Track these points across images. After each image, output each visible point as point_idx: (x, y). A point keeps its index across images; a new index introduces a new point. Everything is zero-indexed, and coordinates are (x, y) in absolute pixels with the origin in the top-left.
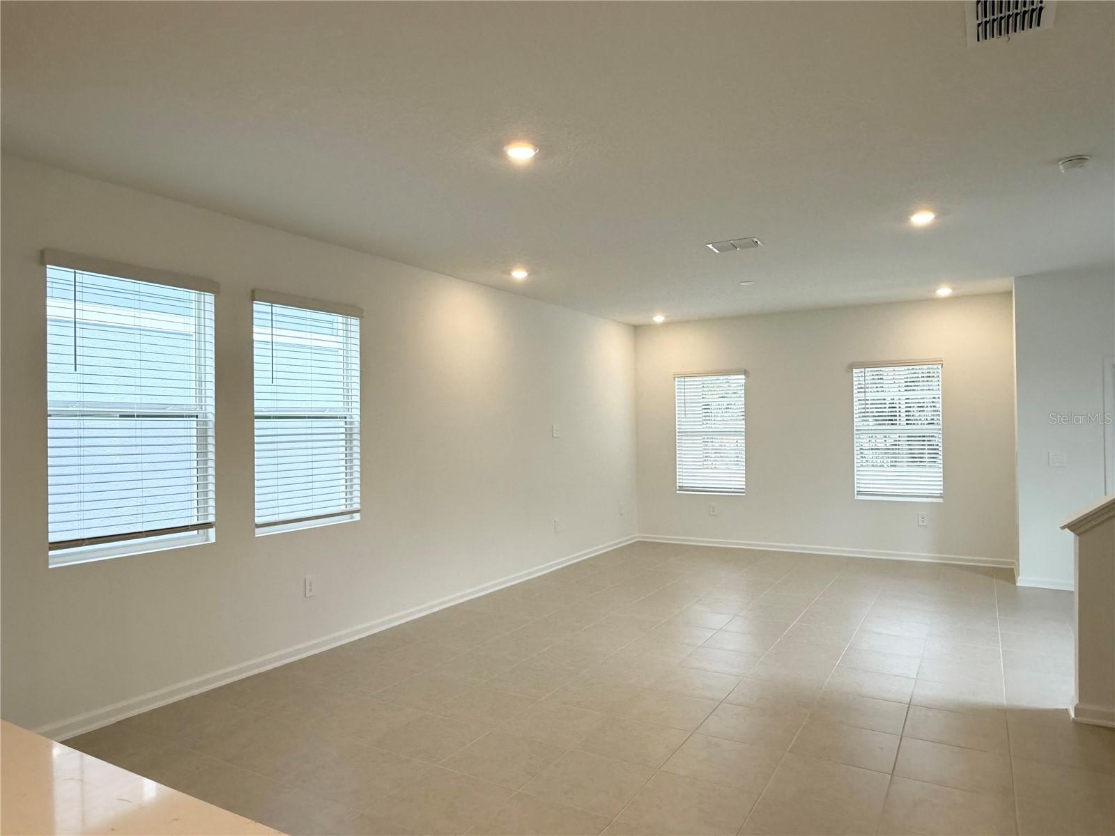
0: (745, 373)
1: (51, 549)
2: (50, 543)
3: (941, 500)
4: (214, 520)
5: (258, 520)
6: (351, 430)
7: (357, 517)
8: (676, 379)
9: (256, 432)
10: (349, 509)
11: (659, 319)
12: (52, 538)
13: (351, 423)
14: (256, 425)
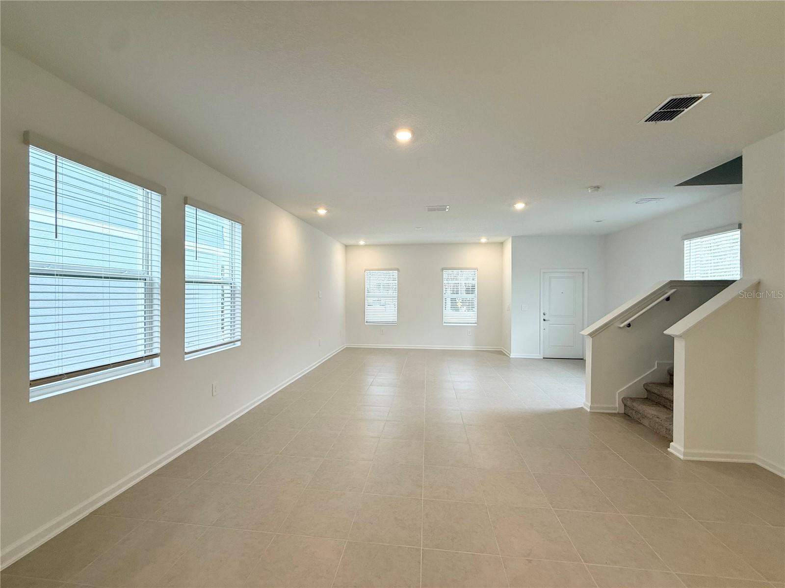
0: (398, 270)
1: (31, 386)
2: (31, 381)
3: (476, 325)
4: (159, 352)
5: (186, 350)
6: (234, 292)
7: (238, 344)
8: (366, 272)
9: (186, 292)
10: (233, 339)
11: (362, 243)
12: (33, 376)
13: (235, 287)
14: (186, 287)
